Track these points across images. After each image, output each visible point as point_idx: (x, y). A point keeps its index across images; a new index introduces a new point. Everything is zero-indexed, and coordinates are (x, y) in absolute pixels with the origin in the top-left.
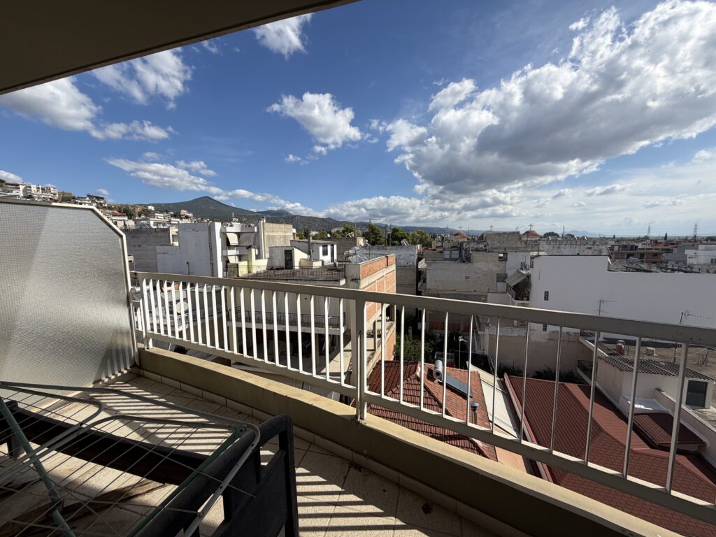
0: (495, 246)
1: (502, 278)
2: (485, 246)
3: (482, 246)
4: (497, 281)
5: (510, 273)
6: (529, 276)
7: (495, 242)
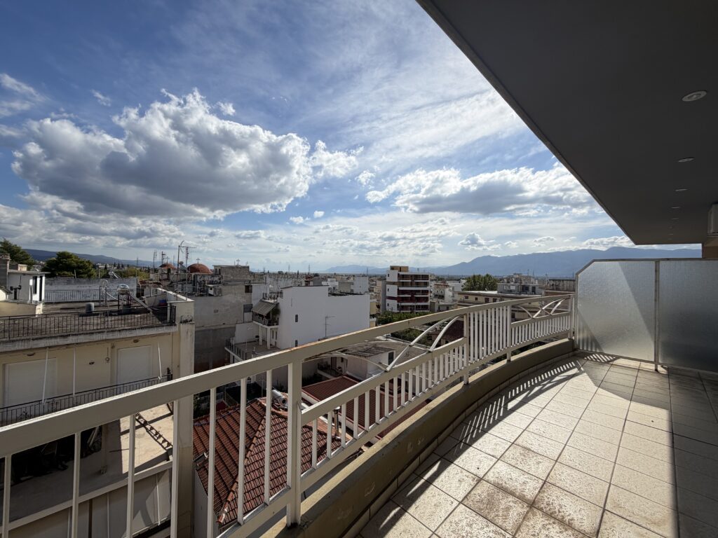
0: (228, 279)
1: (248, 308)
2: (220, 279)
3: (216, 279)
4: (244, 312)
5: (254, 303)
6: (277, 304)
7: (229, 275)
